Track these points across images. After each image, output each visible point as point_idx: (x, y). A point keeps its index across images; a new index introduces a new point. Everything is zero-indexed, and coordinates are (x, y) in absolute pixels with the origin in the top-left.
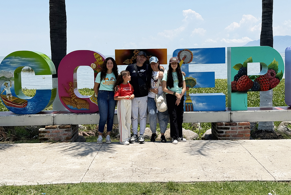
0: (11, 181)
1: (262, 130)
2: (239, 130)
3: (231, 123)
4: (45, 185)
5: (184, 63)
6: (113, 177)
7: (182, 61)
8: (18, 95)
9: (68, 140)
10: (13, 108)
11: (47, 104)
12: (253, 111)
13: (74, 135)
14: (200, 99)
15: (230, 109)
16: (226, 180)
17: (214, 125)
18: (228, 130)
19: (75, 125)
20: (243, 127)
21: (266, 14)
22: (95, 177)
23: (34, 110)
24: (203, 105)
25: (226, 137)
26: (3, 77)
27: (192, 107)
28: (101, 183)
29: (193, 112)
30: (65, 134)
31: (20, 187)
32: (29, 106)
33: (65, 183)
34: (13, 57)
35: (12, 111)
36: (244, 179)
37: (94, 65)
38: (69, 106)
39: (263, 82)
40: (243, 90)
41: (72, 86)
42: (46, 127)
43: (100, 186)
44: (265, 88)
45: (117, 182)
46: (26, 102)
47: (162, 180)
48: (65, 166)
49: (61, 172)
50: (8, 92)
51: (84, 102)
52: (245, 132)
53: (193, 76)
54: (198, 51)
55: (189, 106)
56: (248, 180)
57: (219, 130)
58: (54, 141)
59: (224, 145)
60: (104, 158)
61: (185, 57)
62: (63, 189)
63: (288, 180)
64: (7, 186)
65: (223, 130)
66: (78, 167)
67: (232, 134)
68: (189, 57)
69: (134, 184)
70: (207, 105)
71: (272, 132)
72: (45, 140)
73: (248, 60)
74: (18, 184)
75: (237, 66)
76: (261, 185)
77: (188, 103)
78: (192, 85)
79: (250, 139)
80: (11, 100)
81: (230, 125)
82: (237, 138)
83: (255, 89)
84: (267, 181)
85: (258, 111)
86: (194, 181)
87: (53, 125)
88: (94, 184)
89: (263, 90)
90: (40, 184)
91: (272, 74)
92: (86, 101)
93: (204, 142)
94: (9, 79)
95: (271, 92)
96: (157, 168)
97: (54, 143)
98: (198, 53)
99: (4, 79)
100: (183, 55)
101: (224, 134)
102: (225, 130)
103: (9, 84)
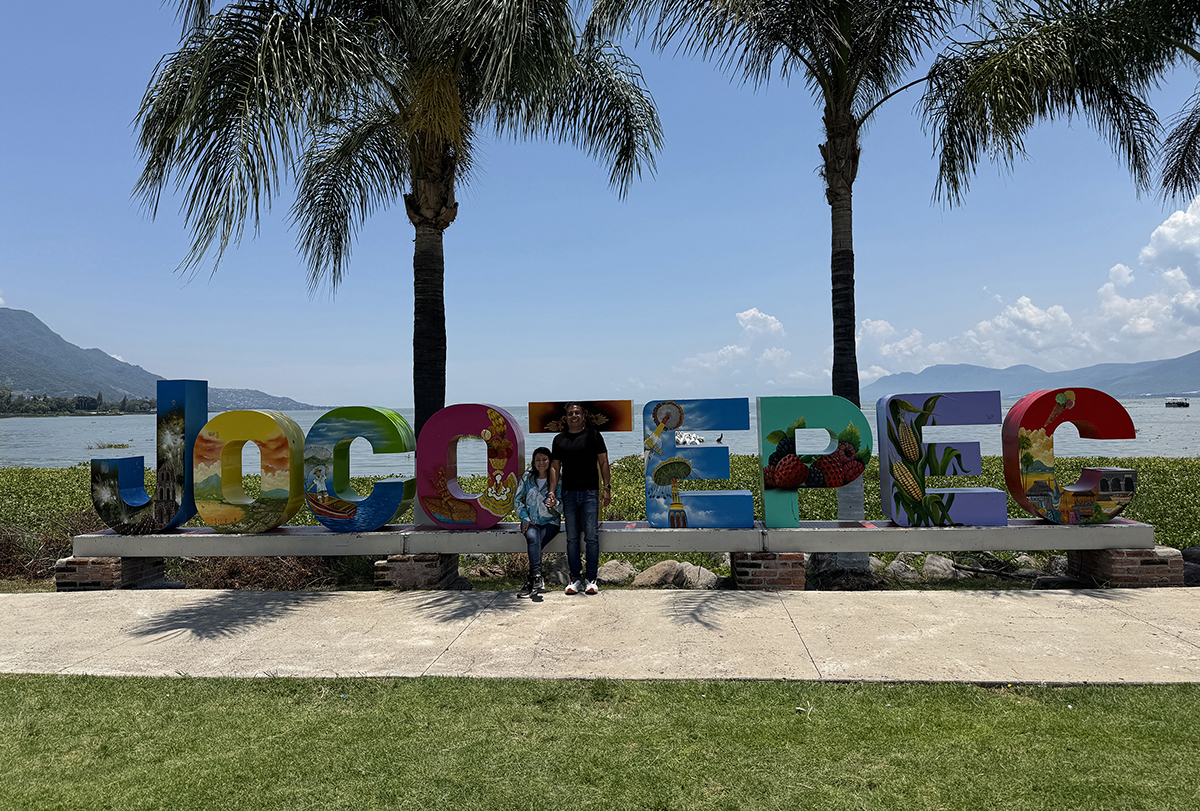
0: (291, 668)
2: (782, 570)
3: (765, 554)
4: (351, 678)
5: (666, 429)
6: (491, 666)
7: (662, 425)
8: (341, 492)
9: (430, 585)
10: (328, 519)
11: (397, 511)
12: (811, 530)
13: (445, 576)
14: (700, 503)
15: (764, 525)
16: (718, 677)
18: (758, 570)
19: (450, 556)
20: (790, 562)
21: (840, 330)
22: (455, 665)
23: (369, 524)
24: (707, 515)
25: (753, 585)
26: (313, 458)
28: (462, 679)
29: (686, 530)
30: (426, 574)
32: (360, 516)
33: (392, 675)
34: (334, 419)
35: (326, 525)
36: (756, 676)
37: (487, 433)
38: (437, 516)
39: (829, 468)
40: (789, 486)
41: (443, 475)
42: (390, 557)
43: (457, 685)
44: (834, 482)
45: (493, 676)
46: (355, 506)
47: (586, 675)
48: (405, 641)
49: (392, 654)
50: (321, 486)
51: (467, 507)
52: (794, 574)
53: (684, 455)
54: (693, 405)
57: (742, 569)
58: (403, 589)
59: (748, 601)
60: (487, 625)
61: (668, 417)
62: (386, 687)
63: (848, 679)
64: (279, 679)
65: (747, 569)
66: (428, 643)
67: (767, 578)
68: (675, 416)
69: (526, 683)
70: (714, 515)
71: (866, 574)
72: (386, 585)
73: (796, 424)
74: (301, 676)
75: (774, 435)
76: (789, 689)
77: (675, 511)
78: (683, 474)
79: (806, 590)
80: (326, 503)
81: (763, 558)
82: (777, 586)
83: (813, 484)
84: (802, 681)
85: (821, 530)
86: (651, 677)
87: (404, 554)
88: (448, 681)
90: (342, 676)
91: (848, 453)
92: (470, 504)
94: (323, 463)
96: (586, 649)
97: (402, 591)
98: (694, 408)
99: (314, 461)
100: (663, 412)
101: (750, 577)
102: (752, 570)
103: (323, 471)
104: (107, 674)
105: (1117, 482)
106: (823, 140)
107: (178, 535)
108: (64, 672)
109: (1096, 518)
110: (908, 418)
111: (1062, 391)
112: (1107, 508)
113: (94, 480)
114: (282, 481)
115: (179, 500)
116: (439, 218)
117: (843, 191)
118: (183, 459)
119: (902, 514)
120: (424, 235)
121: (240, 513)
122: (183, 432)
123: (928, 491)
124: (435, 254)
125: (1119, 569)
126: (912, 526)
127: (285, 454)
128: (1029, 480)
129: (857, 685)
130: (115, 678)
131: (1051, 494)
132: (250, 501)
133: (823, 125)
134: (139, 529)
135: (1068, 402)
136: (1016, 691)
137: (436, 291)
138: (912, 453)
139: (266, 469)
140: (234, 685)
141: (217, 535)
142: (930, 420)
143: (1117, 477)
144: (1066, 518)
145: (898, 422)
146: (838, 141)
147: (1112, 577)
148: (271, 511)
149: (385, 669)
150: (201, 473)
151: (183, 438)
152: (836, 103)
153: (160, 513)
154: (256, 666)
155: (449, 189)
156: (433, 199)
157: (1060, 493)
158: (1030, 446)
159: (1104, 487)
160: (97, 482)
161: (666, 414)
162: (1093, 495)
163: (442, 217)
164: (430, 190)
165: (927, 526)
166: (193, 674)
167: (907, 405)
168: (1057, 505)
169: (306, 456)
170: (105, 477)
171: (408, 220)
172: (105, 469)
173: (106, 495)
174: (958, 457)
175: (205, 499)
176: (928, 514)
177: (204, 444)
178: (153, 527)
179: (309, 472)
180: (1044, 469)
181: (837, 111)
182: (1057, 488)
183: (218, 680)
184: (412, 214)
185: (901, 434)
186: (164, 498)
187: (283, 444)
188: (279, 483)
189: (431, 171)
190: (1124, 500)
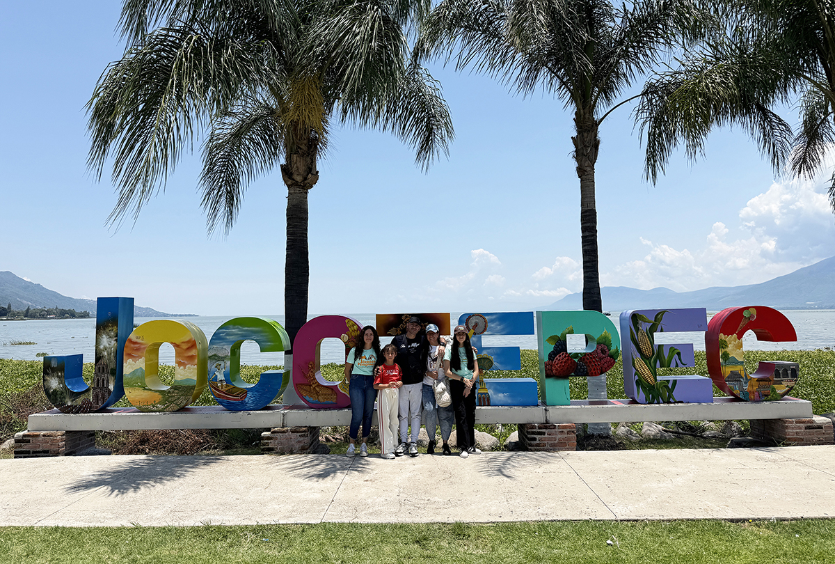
0: (217, 517)
1: (593, 435)
2: (560, 436)
3: (547, 425)
4: (267, 525)
5: (475, 334)
6: (371, 514)
7: (472, 331)
8: (234, 381)
9: (303, 450)
10: (225, 401)
11: (274, 394)
12: (579, 407)
13: (312, 443)
14: (500, 387)
15: (544, 403)
16: (543, 519)
17: (522, 428)
18: (543, 436)
19: (315, 428)
20: (565, 431)
21: (588, 264)
22: (343, 513)
23: (256, 405)
24: (504, 396)
25: (539, 448)
26: (215, 355)
27: (489, 399)
28: (352, 524)
29: (490, 407)
30: (299, 442)
31: (231, 528)
32: (249, 399)
33: (298, 522)
34: (231, 327)
35: (223, 406)
36: (569, 518)
37: (346, 337)
38: (307, 398)
39: (590, 362)
40: (563, 375)
41: (312, 368)
42: (273, 430)
43: (351, 529)
44: (594, 372)
45: (376, 521)
46: (246, 391)
47: (446, 520)
48: (299, 495)
49: (293, 505)
50: (221, 377)
51: (330, 391)
52: (568, 439)
53: (488, 352)
54: (494, 317)
55: (484, 398)
56: (575, 519)
57: (529, 436)
58: (282, 453)
59: (537, 460)
60: (356, 481)
61: (476, 325)
62: (295, 532)
63: (636, 518)
64: (212, 527)
65: (535, 436)
66: (318, 496)
67: (550, 442)
68: (481, 325)
69: (403, 527)
70: (510, 396)
71: (608, 437)
72: (270, 451)
73: (567, 331)
74: (228, 524)
75: (552, 338)
76: (596, 526)
77: (482, 394)
78: (487, 366)
79: (577, 450)
80: (224, 389)
81: (546, 428)
82: (557, 448)
83: (580, 374)
84: (604, 521)
85: (586, 406)
86: (493, 521)
87: (283, 427)
88: (341, 525)
89: (592, 375)
90: (260, 523)
91: (603, 351)
92: (332, 389)
93: (508, 454)
94: (223, 359)
95: (603, 377)
96: (436, 499)
97: (282, 455)
98: (495, 319)
99: (216, 358)
100: (473, 321)
101: (537, 442)
102: (539, 436)
103: (222, 365)
104: (75, 525)
105: (785, 371)
106: (575, 134)
107: (110, 414)
108: (39, 524)
109: (772, 396)
110: (643, 327)
111: (748, 308)
112: (780, 389)
113: (45, 372)
114: (191, 373)
115: (111, 387)
116: (306, 182)
117: (589, 169)
118: (116, 356)
119: (640, 395)
120: (295, 193)
121: (158, 397)
122: (117, 336)
123: (659, 378)
124: (302, 207)
125: (790, 433)
126: (649, 403)
127: (193, 352)
128: (727, 370)
129: (644, 523)
130: (82, 529)
131: (741, 380)
132: (166, 388)
133: (574, 123)
134: (80, 409)
135: (752, 316)
136: (756, 524)
137: (303, 233)
138: (647, 351)
139: (180, 364)
140: (179, 533)
141: (141, 414)
142: (659, 328)
143: (785, 368)
144: (752, 397)
145: (637, 330)
146: (585, 135)
147: (786, 438)
148: (182, 395)
149: (291, 517)
150: (129, 367)
151: (116, 340)
152: (584, 109)
153: (96, 397)
154: (190, 517)
155: (313, 161)
156: (302, 168)
157: (748, 380)
158: (727, 346)
159: (778, 375)
160: (48, 374)
161: (476, 323)
162: (770, 381)
163: (308, 181)
164: (300, 162)
165: (659, 403)
166: (144, 524)
167: (643, 317)
168: (746, 388)
169: (210, 354)
170: (54, 370)
171: (283, 183)
172: (54, 364)
173: (54, 383)
174: (679, 354)
175: (132, 386)
176: (660, 395)
177: (132, 345)
178: (91, 407)
179: (211, 366)
180: (737, 363)
181: (585, 114)
182: (746, 376)
183: (164, 529)
184: (287, 179)
185: (639, 338)
186: (100, 385)
187: (192, 345)
188: (188, 374)
189: (301, 149)
190: (791, 384)
